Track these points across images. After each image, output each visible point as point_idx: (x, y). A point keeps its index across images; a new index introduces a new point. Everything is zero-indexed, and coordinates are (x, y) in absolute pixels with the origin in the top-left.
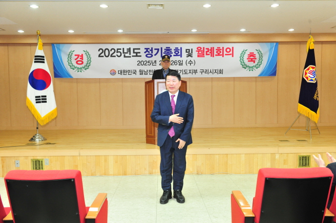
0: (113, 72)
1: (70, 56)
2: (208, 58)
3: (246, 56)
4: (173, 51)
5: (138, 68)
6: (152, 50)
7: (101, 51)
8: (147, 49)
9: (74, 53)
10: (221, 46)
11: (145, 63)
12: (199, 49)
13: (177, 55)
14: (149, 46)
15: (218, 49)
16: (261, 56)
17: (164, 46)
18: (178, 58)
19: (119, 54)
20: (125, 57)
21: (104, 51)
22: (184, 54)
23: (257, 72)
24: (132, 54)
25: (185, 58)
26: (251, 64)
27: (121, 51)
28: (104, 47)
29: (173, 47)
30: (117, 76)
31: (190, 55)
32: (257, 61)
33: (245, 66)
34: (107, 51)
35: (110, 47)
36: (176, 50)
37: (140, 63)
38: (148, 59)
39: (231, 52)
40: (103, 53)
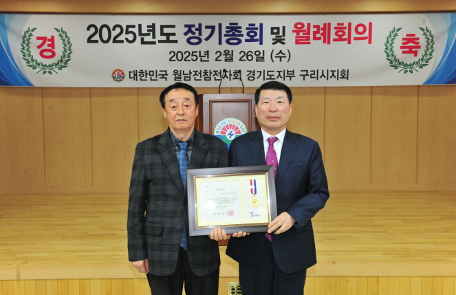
0: (118, 76)
1: (26, 39)
2: (317, 45)
3: (398, 43)
4: (244, 32)
5: (171, 67)
6: (199, 29)
7: (93, 30)
8: (189, 27)
9: (36, 34)
10: (345, 20)
11: (185, 56)
12: (298, 28)
13: (252, 40)
14: (194, 20)
15: (340, 27)
16: (431, 42)
17: (226, 21)
18: (254, 46)
19: (131, 37)
20: (143, 42)
21: (99, 31)
22: (268, 37)
23: (420, 77)
24: (159, 37)
25: (268, 45)
26: (410, 59)
27: (136, 30)
28: (99, 21)
29: (244, 22)
30: (127, 83)
31: (279, 40)
32: (421, 53)
33: (395, 63)
34: (105, 31)
35: (111, 21)
36: (251, 28)
37: (175, 56)
38: (191, 48)
39: (366, 33)
40: (95, 35)
